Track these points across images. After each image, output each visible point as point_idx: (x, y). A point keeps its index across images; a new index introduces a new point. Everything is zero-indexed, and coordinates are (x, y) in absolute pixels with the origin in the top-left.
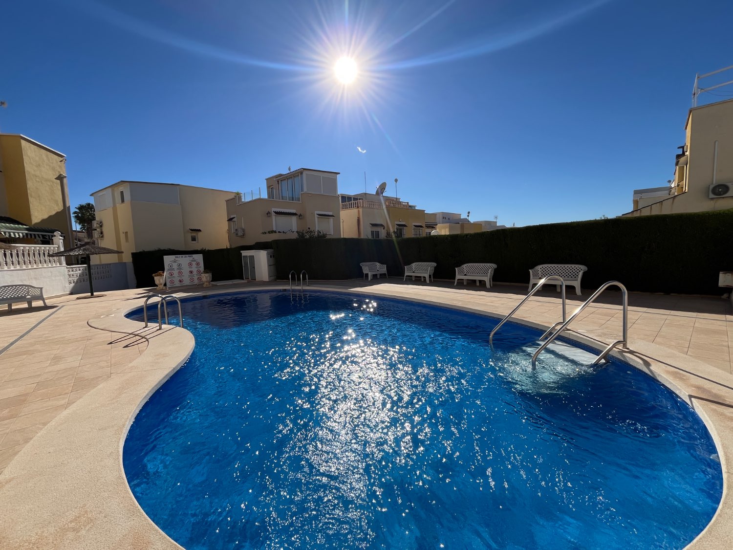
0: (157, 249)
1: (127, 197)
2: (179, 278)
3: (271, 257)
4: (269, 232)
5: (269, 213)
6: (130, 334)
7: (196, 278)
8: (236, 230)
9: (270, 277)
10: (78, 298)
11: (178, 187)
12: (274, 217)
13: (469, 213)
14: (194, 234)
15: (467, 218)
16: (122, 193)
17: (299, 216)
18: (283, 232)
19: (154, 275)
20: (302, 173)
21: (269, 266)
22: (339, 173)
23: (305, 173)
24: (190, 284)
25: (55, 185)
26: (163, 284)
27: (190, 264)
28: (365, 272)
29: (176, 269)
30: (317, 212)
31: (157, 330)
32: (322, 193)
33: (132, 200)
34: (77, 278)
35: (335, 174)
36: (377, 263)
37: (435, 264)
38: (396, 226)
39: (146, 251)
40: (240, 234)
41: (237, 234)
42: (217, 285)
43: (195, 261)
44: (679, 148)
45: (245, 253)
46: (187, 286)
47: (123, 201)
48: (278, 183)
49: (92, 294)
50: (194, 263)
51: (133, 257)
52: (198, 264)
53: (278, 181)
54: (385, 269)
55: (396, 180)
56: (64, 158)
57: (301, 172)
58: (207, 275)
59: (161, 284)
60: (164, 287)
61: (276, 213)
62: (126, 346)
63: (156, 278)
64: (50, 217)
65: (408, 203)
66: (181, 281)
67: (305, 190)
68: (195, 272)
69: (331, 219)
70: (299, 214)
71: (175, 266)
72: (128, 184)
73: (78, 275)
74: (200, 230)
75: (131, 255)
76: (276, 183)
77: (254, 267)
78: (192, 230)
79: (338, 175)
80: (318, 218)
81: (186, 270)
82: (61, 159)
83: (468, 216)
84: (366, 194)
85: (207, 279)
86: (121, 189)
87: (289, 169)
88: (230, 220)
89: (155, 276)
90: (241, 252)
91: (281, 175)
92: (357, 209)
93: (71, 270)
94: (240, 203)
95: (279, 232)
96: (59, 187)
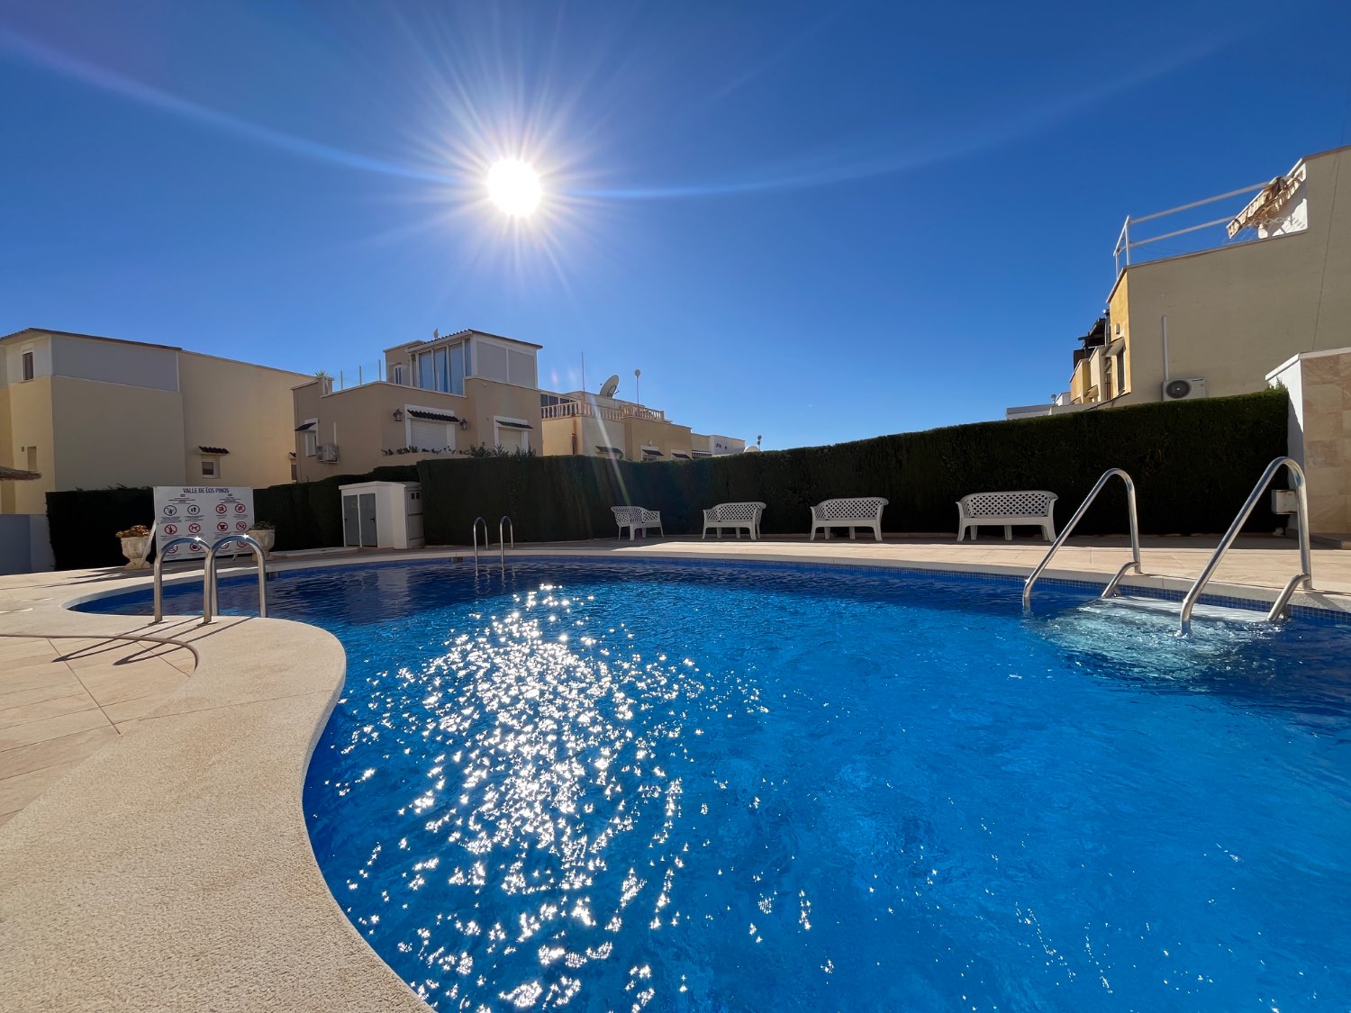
0: (115, 486)
1: (43, 365)
3: (413, 497)
4: (400, 452)
5: (398, 415)
6: (115, 638)
8: (320, 448)
9: (410, 539)
11: (177, 353)
12: (408, 423)
13: (760, 438)
14: (210, 459)
15: (757, 446)
16: (28, 359)
17: (462, 424)
18: (433, 451)
19: (120, 534)
20: (468, 340)
21: (409, 515)
22: (541, 347)
23: (474, 340)
26: (145, 555)
27: (221, 509)
28: (621, 524)
29: (182, 519)
30: (496, 418)
31: (199, 626)
32: (508, 382)
33: (56, 372)
35: (531, 349)
36: (642, 509)
37: (763, 505)
38: (643, 453)
39: (85, 489)
40: (328, 456)
41: (320, 458)
42: (287, 558)
43: (233, 501)
44: (1080, 339)
45: (347, 490)
47: (29, 374)
48: (414, 360)
50: (231, 507)
51: (48, 502)
52: (240, 508)
53: (413, 356)
54: (659, 520)
55: (637, 373)
57: (466, 338)
58: (263, 533)
59: (140, 556)
60: (148, 563)
61: (415, 414)
62: (124, 661)
63: (124, 541)
65: (662, 413)
66: (193, 548)
67: (475, 372)
68: (232, 527)
69: (525, 434)
70: (460, 419)
71: (182, 511)
72: (49, 336)
74: (224, 452)
75: (45, 500)
76: (409, 357)
77: (374, 519)
78: (205, 450)
79: (538, 351)
80: (500, 428)
81: (210, 521)
83: (759, 443)
84: (583, 393)
86: (27, 346)
87: (436, 334)
88: (303, 428)
89: (124, 536)
90: (340, 487)
91: (418, 343)
92: (571, 420)
94: (329, 394)
95: (424, 450)
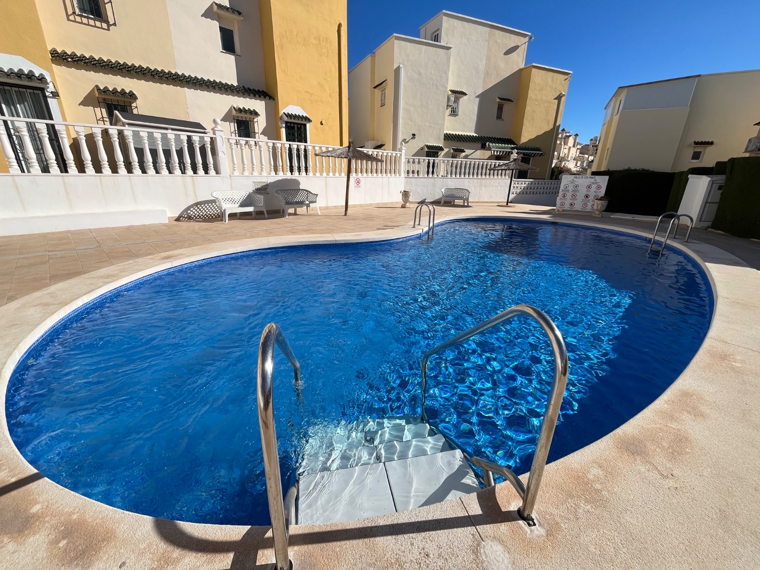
1: (621, 106)
2: (571, 201)
7: (590, 205)
10: (498, 206)
14: (699, 149)
16: (620, 102)
24: (582, 210)
25: (552, 105)
27: (589, 187)
29: (570, 191)
33: (623, 109)
34: (521, 190)
43: (596, 183)
46: (577, 211)
47: (618, 112)
49: (507, 204)
50: (594, 186)
52: (599, 187)
56: (570, 75)
58: (603, 202)
64: (538, 137)
66: (572, 205)
68: (591, 198)
71: (571, 186)
72: (626, 90)
73: (522, 188)
74: (711, 143)
78: (697, 143)
81: (582, 193)
82: (566, 77)
85: (597, 207)
86: (621, 97)
93: (517, 183)
96: (556, 107)
